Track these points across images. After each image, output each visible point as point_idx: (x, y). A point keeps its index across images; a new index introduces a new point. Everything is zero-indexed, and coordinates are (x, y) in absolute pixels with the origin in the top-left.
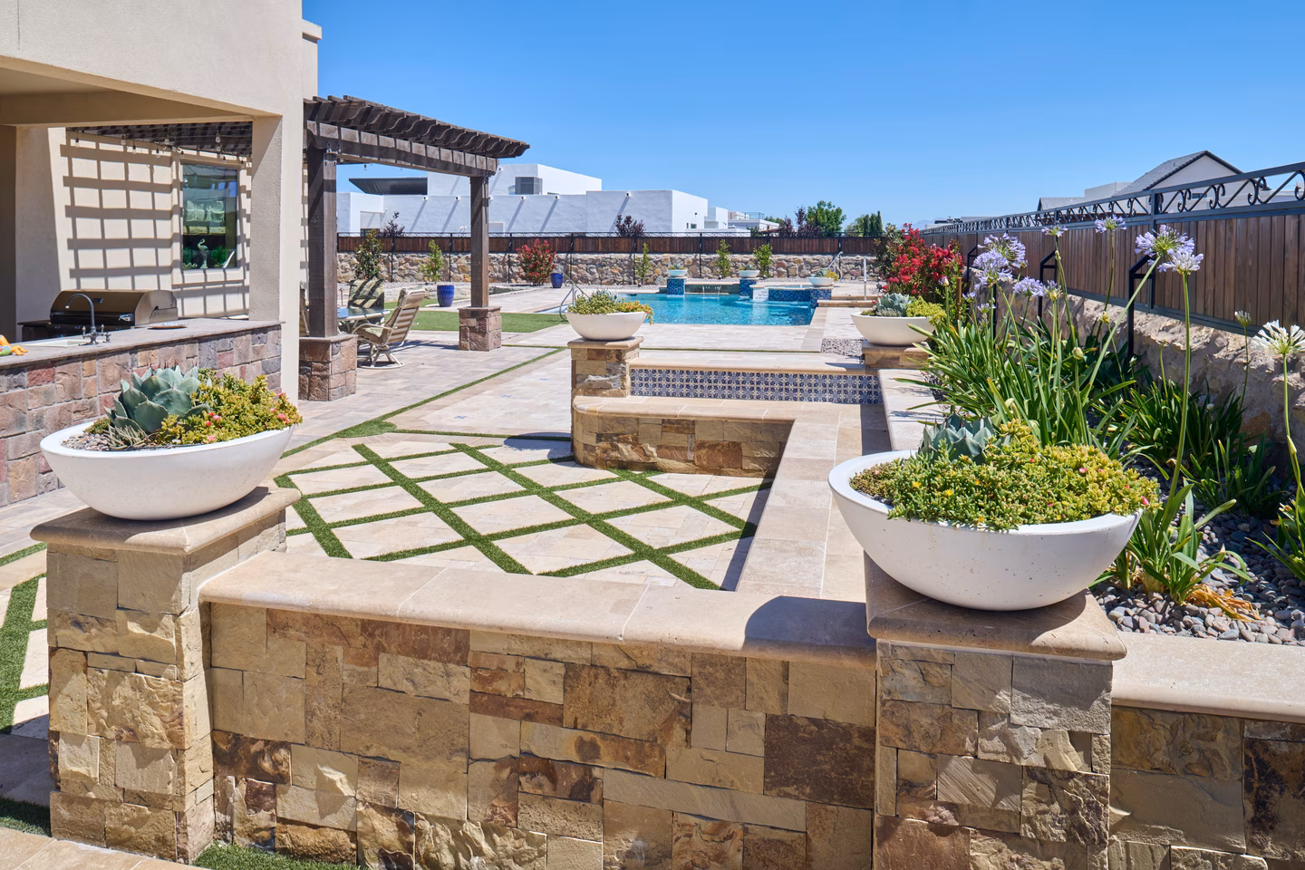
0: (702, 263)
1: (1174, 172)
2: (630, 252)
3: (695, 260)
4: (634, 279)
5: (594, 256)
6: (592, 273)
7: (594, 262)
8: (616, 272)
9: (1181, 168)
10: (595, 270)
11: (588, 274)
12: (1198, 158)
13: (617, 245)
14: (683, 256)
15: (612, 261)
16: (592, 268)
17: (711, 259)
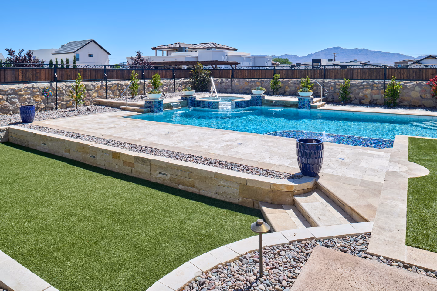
0: (107, 88)
1: (84, 46)
2: (51, 82)
3: (102, 86)
4: (57, 104)
5: (15, 86)
6: (13, 103)
7: (15, 92)
8: (39, 99)
9: (86, 45)
10: (16, 100)
11: (9, 104)
12: (91, 42)
13: (38, 75)
14: (94, 83)
15: (35, 90)
16: (13, 98)
17: (112, 85)
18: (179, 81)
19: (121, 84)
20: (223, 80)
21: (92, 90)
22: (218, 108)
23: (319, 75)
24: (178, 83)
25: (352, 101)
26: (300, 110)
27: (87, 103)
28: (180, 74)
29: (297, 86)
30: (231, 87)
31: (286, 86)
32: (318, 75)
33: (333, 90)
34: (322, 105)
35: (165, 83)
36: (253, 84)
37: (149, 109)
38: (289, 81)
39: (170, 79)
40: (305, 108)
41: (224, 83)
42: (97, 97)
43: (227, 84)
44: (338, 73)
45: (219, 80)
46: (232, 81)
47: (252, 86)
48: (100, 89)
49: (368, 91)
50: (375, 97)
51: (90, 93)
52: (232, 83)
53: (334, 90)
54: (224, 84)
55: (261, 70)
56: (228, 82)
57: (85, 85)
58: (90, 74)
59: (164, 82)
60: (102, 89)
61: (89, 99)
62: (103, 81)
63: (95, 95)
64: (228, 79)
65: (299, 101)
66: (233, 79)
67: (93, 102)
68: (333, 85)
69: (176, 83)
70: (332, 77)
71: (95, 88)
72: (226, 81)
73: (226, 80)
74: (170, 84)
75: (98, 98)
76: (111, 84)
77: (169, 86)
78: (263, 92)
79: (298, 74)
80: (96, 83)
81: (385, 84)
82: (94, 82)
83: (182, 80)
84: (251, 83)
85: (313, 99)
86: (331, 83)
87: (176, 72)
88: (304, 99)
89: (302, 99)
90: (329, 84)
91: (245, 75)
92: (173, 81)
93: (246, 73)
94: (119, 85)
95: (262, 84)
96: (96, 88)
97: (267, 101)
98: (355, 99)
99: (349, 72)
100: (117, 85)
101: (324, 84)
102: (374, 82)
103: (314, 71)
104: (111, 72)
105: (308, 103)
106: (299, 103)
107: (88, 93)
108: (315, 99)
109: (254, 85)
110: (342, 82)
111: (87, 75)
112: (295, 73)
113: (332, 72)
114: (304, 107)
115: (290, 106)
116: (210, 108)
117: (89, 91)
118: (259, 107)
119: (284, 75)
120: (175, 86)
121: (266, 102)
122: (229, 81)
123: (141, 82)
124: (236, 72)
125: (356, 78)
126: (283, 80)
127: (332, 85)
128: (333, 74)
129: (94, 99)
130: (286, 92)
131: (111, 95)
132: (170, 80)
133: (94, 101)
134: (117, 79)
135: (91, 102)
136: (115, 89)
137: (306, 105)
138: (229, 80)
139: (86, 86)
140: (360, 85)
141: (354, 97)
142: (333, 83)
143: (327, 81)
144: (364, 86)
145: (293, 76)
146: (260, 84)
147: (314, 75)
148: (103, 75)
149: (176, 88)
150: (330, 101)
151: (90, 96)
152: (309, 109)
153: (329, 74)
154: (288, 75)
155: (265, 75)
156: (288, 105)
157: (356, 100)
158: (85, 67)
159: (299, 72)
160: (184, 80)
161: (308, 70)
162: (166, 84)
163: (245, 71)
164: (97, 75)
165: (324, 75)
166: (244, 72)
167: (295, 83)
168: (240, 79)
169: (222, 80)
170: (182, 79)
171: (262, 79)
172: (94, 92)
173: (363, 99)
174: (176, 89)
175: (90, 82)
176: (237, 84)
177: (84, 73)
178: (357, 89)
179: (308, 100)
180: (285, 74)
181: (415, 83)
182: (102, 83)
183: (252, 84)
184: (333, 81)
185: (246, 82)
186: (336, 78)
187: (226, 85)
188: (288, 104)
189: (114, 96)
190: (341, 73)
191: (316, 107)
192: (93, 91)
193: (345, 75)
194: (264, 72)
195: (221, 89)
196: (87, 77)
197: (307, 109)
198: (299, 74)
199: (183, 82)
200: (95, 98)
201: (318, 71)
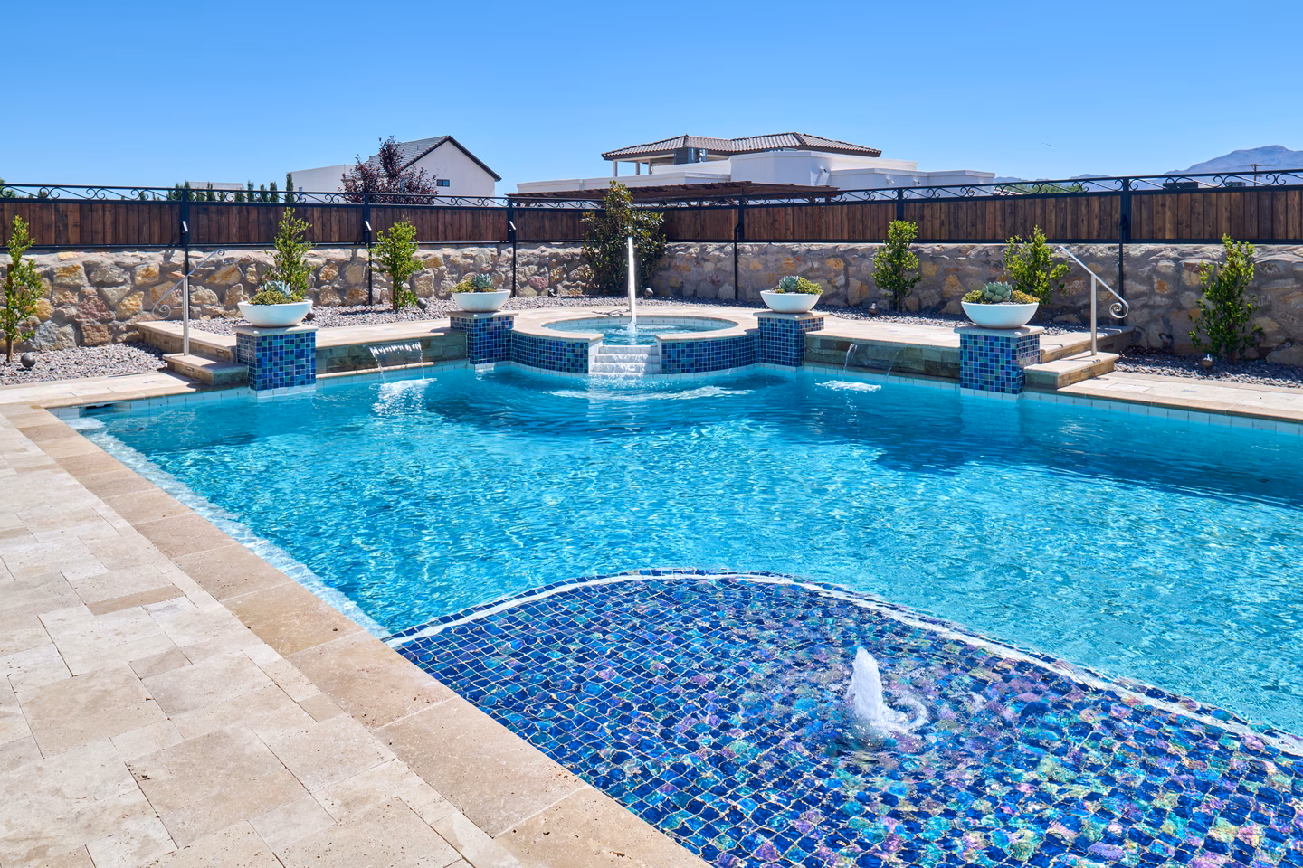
0: (191, 277)
1: (422, 156)
3: (166, 270)
12: (445, 140)
14: (128, 257)
17: (218, 265)
18: (536, 251)
19: (258, 264)
20: (708, 250)
21: (117, 284)
22: (586, 372)
23: (1101, 222)
24: (532, 259)
25: (1269, 350)
26: (967, 393)
27: (97, 337)
28: (544, 227)
30: (733, 278)
31: (947, 272)
32: (1096, 222)
33: (1168, 296)
34: (1090, 369)
35: (468, 261)
36: (816, 265)
37: (246, 369)
38: (960, 250)
39: (497, 245)
40: (992, 383)
41: (708, 261)
42: (145, 310)
43: (718, 265)
44: (1192, 211)
45: (692, 250)
46: (736, 252)
47: (810, 275)
48: (156, 280)
51: (110, 294)
52: (736, 262)
53: (1176, 293)
54: (709, 267)
55: (845, 207)
56: (723, 255)
57: (84, 264)
58: (115, 223)
59: (465, 257)
60: (168, 279)
61: (103, 321)
62: (176, 252)
63: (136, 302)
64: (723, 247)
65: (965, 347)
66: (739, 245)
67: (127, 332)
68: (1170, 271)
69: (519, 260)
70: (1164, 230)
71: (133, 278)
72: (717, 253)
73: (716, 249)
74: (494, 265)
75: (148, 315)
76: (212, 263)
77: (490, 272)
79: (999, 218)
80: (142, 259)
82: (130, 254)
83: (549, 251)
84: (805, 262)
85: (1042, 339)
86: (1157, 261)
87: (522, 220)
88: (986, 338)
89: (976, 337)
90: (1148, 263)
91: (787, 229)
92: (507, 252)
93: (790, 218)
94: (249, 265)
95: (848, 264)
96: (139, 278)
97: (828, 342)
98: (1288, 340)
99: (1254, 208)
100: (241, 266)
101: (1121, 266)
103: (1077, 204)
104: (214, 217)
105: (1008, 362)
106: (965, 358)
107: (101, 295)
108: (1051, 341)
109: (818, 269)
110: (1215, 255)
111: (100, 227)
112: (989, 218)
113: (1164, 206)
114: (990, 377)
115: (922, 369)
116: (553, 369)
117: (105, 289)
118: (789, 371)
119: (942, 224)
120: (514, 273)
121: (821, 348)
122: (726, 254)
123: (354, 254)
124: (753, 215)
125: (1291, 236)
126: (936, 246)
127: (1163, 270)
128: (1168, 214)
129: (128, 318)
130: (949, 299)
131: (212, 304)
132: (494, 249)
133: (130, 328)
134: (244, 243)
135: (115, 333)
136: (230, 283)
137: (998, 372)
138: (729, 248)
139: (90, 268)
141: (1278, 332)
142: (1168, 258)
143: (1136, 250)
145: (980, 227)
146: (843, 267)
147: (1075, 225)
148: (176, 226)
149: (524, 280)
150: (1152, 348)
151: (112, 308)
152: (1014, 392)
153: (1151, 218)
154: (957, 226)
155: (860, 227)
156: (915, 367)
157: (1293, 349)
158: (90, 195)
159: (1003, 210)
160: (561, 251)
161: (1048, 200)
162: (474, 264)
163: (786, 214)
164: (145, 229)
165: (1125, 221)
166: (782, 213)
167: (988, 263)
168: (766, 244)
169: (703, 250)
170: (551, 246)
171: (852, 245)
172: (129, 294)
174: (523, 285)
175: (113, 255)
176: (756, 264)
177: (82, 217)
178: (1298, 289)
179: (1008, 346)
180: (946, 223)
182: (167, 257)
183: (810, 264)
184: (1168, 250)
185: (789, 256)
186: (1185, 235)
187: (717, 270)
188: (917, 361)
189: (226, 309)
190: (1212, 212)
191: (1049, 384)
192: (124, 287)
193: (1230, 220)
194: (859, 216)
195: (698, 284)
196: (97, 233)
197: (1003, 391)
198: (1004, 219)
199: (553, 256)
200: (136, 314)
201: (1095, 203)
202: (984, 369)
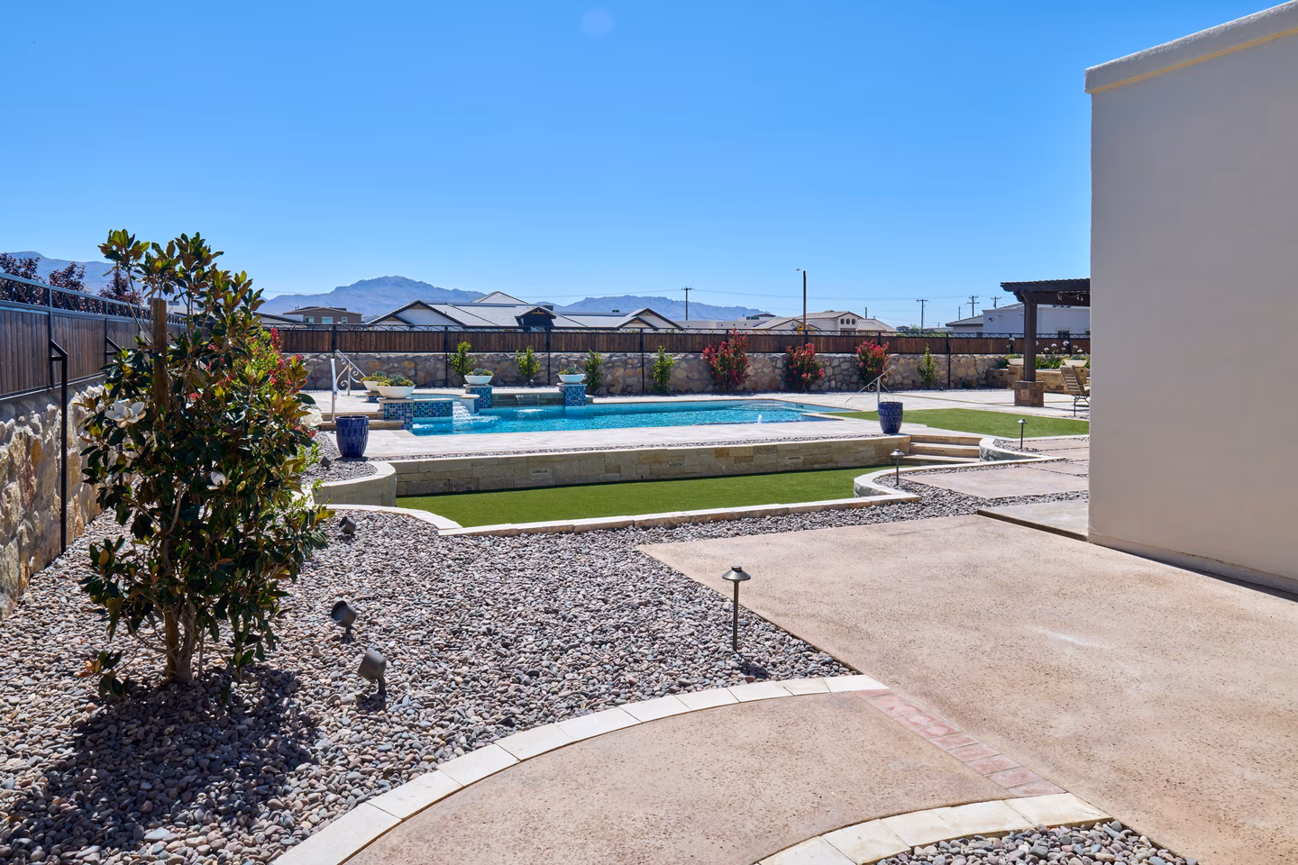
29: (497, 366)
36: (396, 365)
38: (478, 356)
44: (571, 340)
47: (391, 370)
49: (620, 372)
50: (630, 381)
65: (562, 392)
70: (561, 347)
73: (312, 357)
78: (489, 378)
81: (643, 359)
95: (416, 364)
97: (501, 396)
102: (626, 356)
103: (530, 336)
106: (566, 395)
113: (561, 338)
121: (499, 399)
127: (563, 363)
137: (580, 399)
140: (608, 362)
143: (553, 355)
144: (613, 362)
145: (487, 345)
146: (413, 364)
153: (557, 343)
159: (499, 337)
165: (548, 343)
168: (354, 354)
173: (613, 386)
181: (680, 356)
197: (581, 405)
201: (537, 335)
202: (575, 398)
